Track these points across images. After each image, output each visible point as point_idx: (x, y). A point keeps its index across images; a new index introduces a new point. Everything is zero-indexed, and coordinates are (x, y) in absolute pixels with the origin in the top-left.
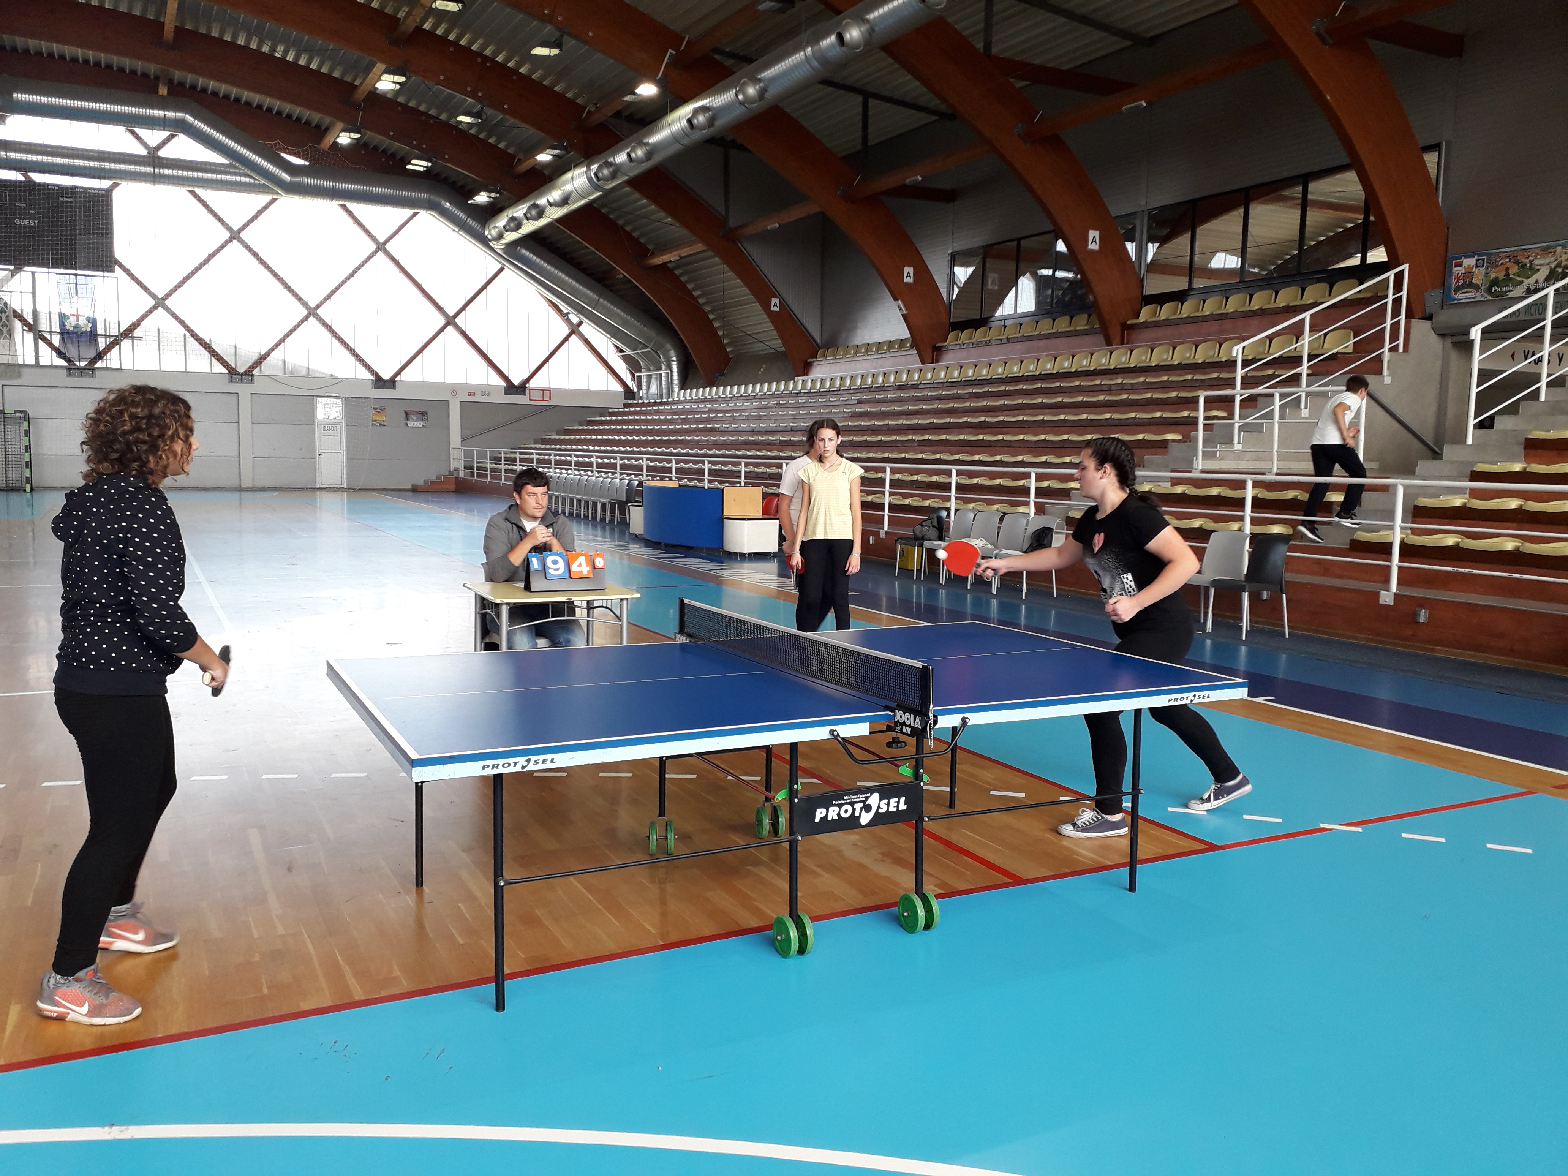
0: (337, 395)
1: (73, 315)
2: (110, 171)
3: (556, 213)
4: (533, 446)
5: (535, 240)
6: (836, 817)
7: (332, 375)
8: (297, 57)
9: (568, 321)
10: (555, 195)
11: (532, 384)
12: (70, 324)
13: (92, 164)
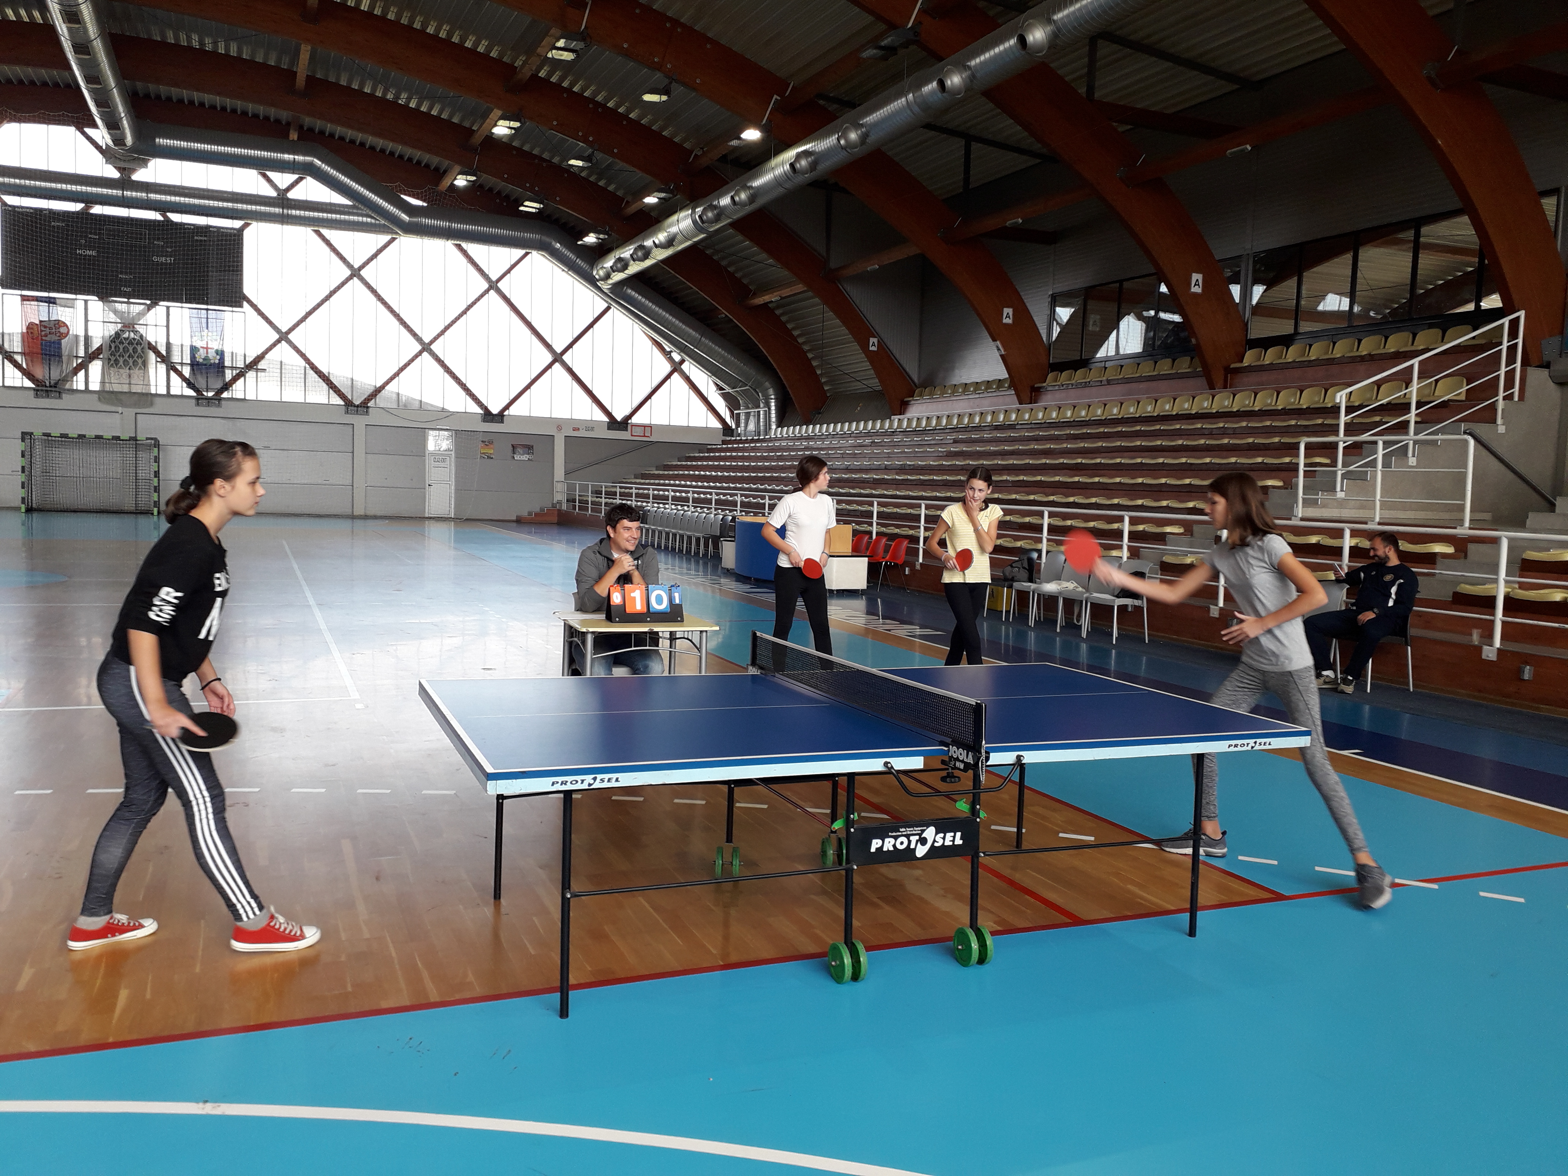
0: (448, 428)
1: (202, 347)
2: (242, 211)
3: (661, 255)
4: (634, 481)
5: (641, 280)
6: (891, 849)
7: (443, 408)
8: (419, 104)
9: (671, 360)
10: (661, 237)
11: (635, 420)
12: (200, 356)
13: (225, 204)
